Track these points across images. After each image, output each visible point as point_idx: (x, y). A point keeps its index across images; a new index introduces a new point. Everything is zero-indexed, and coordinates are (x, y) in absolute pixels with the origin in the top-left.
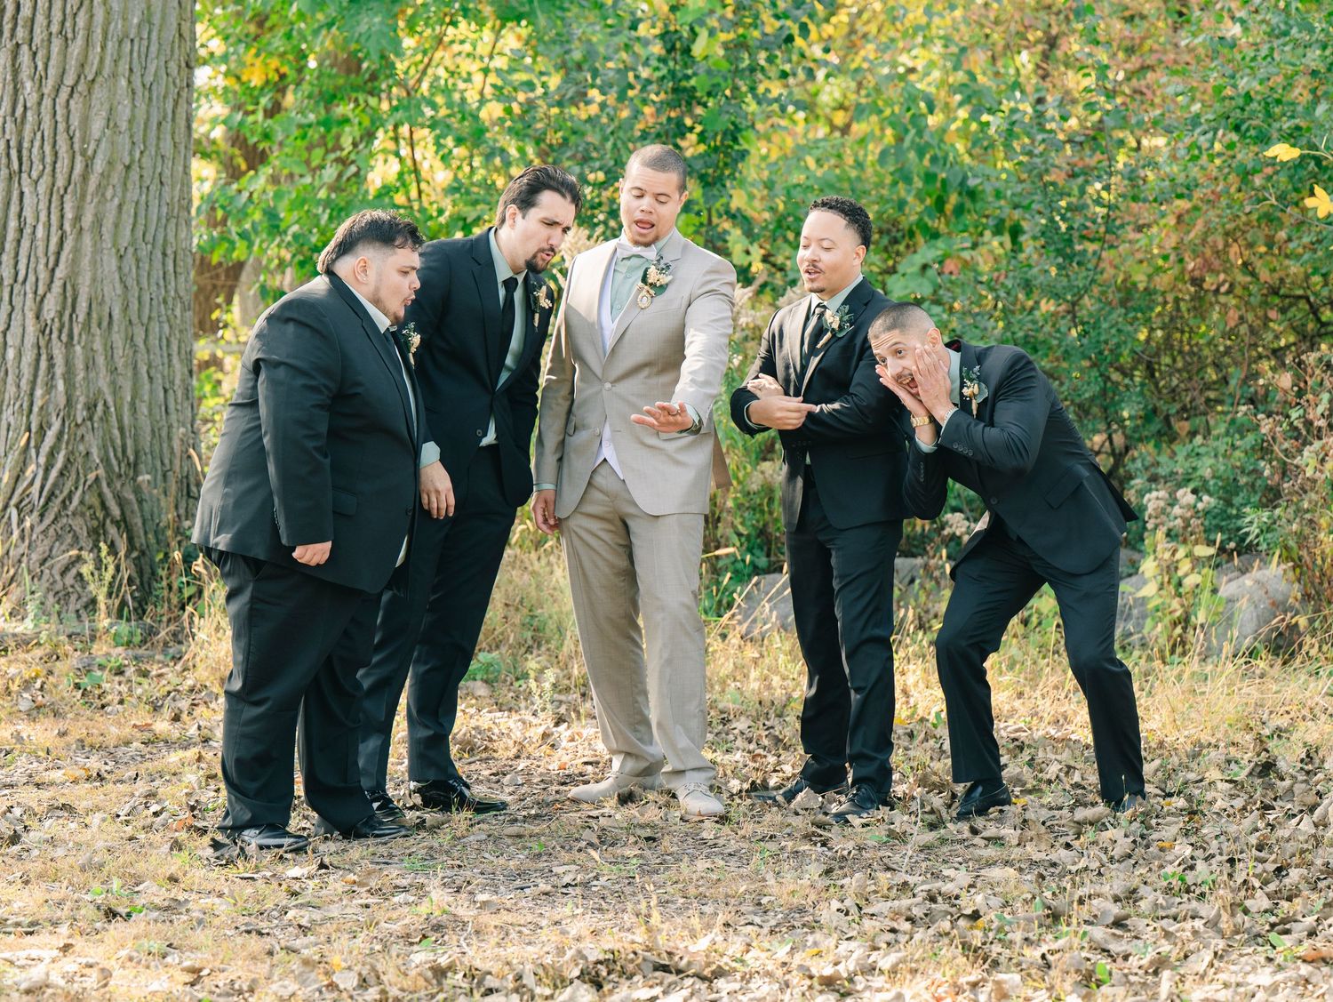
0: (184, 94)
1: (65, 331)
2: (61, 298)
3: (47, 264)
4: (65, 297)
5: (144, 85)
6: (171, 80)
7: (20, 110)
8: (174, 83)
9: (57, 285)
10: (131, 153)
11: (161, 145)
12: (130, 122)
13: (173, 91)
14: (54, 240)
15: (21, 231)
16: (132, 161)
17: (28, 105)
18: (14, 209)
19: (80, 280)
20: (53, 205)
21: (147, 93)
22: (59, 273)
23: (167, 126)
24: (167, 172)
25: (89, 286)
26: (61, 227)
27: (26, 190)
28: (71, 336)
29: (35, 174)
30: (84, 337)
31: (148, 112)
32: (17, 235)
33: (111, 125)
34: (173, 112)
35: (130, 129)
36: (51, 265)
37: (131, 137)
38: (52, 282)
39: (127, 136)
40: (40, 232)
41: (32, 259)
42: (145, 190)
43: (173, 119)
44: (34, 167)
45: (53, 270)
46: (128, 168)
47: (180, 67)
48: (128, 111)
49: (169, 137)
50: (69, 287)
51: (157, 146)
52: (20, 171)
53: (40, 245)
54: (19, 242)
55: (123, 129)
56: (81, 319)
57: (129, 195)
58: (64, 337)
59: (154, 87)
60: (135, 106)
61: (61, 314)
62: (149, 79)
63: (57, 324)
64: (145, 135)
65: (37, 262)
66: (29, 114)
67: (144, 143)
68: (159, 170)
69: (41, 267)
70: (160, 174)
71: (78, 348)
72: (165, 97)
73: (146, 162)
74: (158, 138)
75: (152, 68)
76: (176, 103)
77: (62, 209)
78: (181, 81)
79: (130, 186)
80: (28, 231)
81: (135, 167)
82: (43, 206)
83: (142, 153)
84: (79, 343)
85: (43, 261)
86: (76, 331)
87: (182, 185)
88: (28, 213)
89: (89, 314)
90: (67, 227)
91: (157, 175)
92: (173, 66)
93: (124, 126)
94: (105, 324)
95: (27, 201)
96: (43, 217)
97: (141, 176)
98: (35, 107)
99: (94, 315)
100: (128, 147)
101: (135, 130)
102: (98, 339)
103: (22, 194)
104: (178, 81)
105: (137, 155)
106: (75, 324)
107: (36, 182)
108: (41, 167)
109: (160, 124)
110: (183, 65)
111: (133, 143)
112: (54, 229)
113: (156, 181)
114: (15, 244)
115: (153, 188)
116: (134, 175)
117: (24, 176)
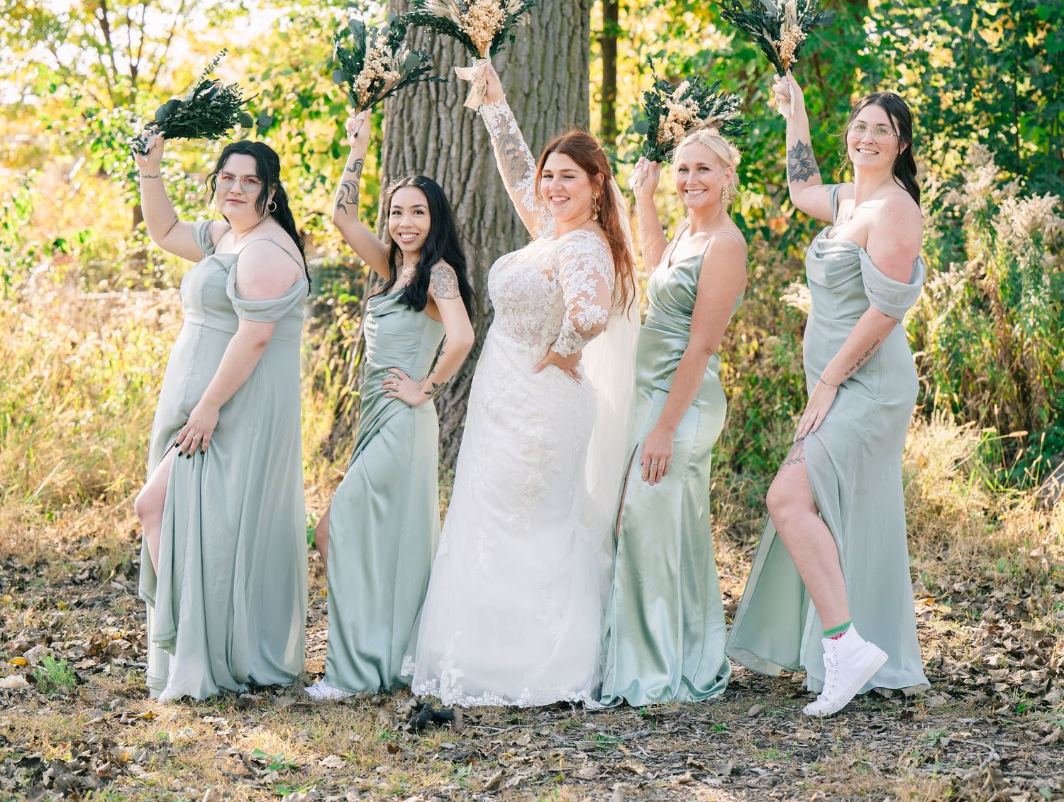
0: (579, 32)
1: (475, 235)
2: (471, 208)
3: (459, 179)
4: (475, 207)
5: (541, 25)
6: (565, 19)
7: (437, 48)
8: (569, 23)
9: (468, 196)
10: (530, 84)
11: (558, 75)
12: (529, 56)
13: (568, 30)
14: (465, 158)
15: (438, 151)
16: (531, 90)
17: (444, 44)
18: (433, 132)
19: (487, 192)
20: (465, 129)
21: (544, 31)
22: (470, 186)
23: (563, 59)
24: (563, 99)
25: (495, 197)
26: (471, 147)
27: (442, 116)
28: (479, 239)
29: (449, 103)
30: (490, 240)
31: (545, 47)
32: (435, 155)
33: (513, 59)
34: (569, 47)
35: (529, 63)
36: (463, 179)
37: (531, 69)
38: (464, 193)
39: (526, 68)
40: (454, 152)
41: (448, 175)
42: (542, 114)
43: (569, 54)
44: (449, 96)
45: (465, 184)
46: (527, 96)
47: (574, 8)
48: (527, 48)
49: (564, 69)
50: (478, 198)
51: (554, 77)
52: (437, 101)
53: (454, 162)
54: (437, 160)
55: (522, 63)
56: (488, 225)
57: (528, 119)
58: (474, 240)
59: (550, 26)
60: (533, 43)
61: (471, 221)
62: (546, 19)
63: (468, 229)
64: (543, 67)
65: (452, 177)
66: (444, 52)
67: (542, 75)
68: (555, 97)
69: (455, 181)
70: (557, 101)
71: (485, 250)
72: (560, 35)
73: (544, 90)
74: (555, 70)
75: (548, 10)
76: (571, 40)
77: (472, 132)
78: (575, 20)
79: (529, 112)
80: (444, 151)
81: (534, 95)
82: (456, 130)
83: (540, 82)
84: (486, 245)
85: (456, 176)
86: (483, 236)
87: (578, 109)
88: (444, 136)
89: (495, 221)
90: (476, 147)
91: (553, 101)
92: (568, 9)
93: (523, 60)
94: (508, 229)
95: (443, 125)
96: (456, 139)
97: (540, 103)
98: (449, 46)
99: (499, 222)
100: (527, 78)
101: (533, 63)
102: (502, 242)
103: (439, 120)
104: (572, 21)
105: (536, 84)
106: (482, 230)
107: (451, 109)
108: (454, 97)
109: (556, 57)
110: (577, 6)
111: (532, 75)
112: (465, 149)
113: (553, 106)
114: (433, 162)
115: (550, 112)
116: (533, 102)
117: (441, 104)
